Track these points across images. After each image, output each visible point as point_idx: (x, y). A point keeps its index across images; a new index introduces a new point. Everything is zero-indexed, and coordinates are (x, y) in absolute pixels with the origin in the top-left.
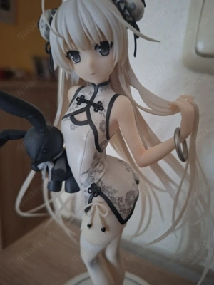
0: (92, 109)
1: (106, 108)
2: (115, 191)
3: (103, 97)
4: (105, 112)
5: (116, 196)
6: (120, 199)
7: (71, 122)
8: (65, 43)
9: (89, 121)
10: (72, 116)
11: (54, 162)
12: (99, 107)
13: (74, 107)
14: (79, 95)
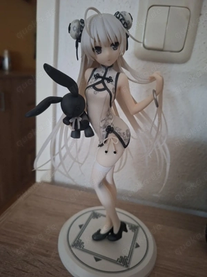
0: (106, 81)
1: (114, 80)
2: (120, 130)
3: (112, 74)
4: (114, 83)
5: (122, 132)
6: (124, 133)
7: (93, 90)
8: (95, 41)
9: (106, 88)
10: (93, 86)
11: (81, 117)
12: (110, 80)
13: (93, 81)
14: (95, 73)
